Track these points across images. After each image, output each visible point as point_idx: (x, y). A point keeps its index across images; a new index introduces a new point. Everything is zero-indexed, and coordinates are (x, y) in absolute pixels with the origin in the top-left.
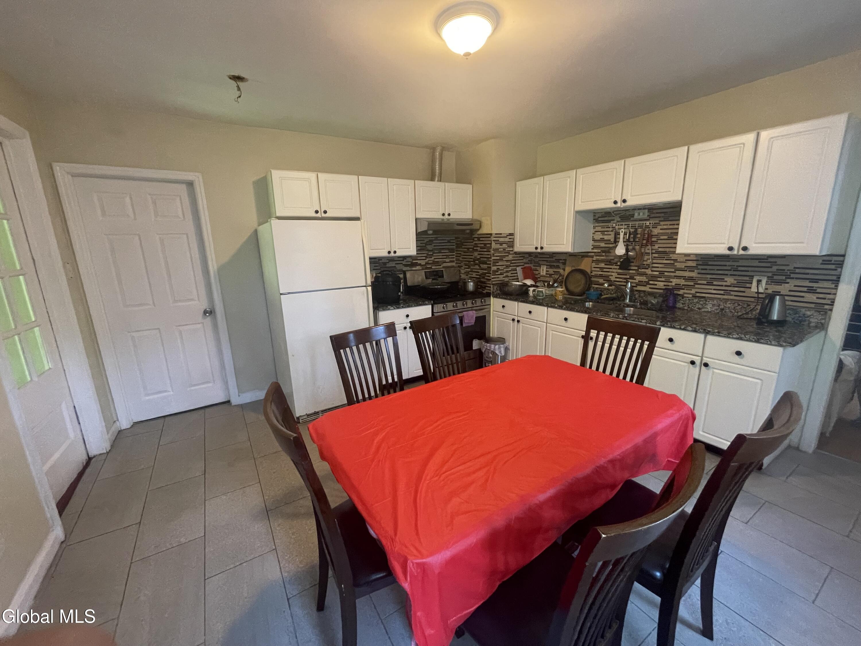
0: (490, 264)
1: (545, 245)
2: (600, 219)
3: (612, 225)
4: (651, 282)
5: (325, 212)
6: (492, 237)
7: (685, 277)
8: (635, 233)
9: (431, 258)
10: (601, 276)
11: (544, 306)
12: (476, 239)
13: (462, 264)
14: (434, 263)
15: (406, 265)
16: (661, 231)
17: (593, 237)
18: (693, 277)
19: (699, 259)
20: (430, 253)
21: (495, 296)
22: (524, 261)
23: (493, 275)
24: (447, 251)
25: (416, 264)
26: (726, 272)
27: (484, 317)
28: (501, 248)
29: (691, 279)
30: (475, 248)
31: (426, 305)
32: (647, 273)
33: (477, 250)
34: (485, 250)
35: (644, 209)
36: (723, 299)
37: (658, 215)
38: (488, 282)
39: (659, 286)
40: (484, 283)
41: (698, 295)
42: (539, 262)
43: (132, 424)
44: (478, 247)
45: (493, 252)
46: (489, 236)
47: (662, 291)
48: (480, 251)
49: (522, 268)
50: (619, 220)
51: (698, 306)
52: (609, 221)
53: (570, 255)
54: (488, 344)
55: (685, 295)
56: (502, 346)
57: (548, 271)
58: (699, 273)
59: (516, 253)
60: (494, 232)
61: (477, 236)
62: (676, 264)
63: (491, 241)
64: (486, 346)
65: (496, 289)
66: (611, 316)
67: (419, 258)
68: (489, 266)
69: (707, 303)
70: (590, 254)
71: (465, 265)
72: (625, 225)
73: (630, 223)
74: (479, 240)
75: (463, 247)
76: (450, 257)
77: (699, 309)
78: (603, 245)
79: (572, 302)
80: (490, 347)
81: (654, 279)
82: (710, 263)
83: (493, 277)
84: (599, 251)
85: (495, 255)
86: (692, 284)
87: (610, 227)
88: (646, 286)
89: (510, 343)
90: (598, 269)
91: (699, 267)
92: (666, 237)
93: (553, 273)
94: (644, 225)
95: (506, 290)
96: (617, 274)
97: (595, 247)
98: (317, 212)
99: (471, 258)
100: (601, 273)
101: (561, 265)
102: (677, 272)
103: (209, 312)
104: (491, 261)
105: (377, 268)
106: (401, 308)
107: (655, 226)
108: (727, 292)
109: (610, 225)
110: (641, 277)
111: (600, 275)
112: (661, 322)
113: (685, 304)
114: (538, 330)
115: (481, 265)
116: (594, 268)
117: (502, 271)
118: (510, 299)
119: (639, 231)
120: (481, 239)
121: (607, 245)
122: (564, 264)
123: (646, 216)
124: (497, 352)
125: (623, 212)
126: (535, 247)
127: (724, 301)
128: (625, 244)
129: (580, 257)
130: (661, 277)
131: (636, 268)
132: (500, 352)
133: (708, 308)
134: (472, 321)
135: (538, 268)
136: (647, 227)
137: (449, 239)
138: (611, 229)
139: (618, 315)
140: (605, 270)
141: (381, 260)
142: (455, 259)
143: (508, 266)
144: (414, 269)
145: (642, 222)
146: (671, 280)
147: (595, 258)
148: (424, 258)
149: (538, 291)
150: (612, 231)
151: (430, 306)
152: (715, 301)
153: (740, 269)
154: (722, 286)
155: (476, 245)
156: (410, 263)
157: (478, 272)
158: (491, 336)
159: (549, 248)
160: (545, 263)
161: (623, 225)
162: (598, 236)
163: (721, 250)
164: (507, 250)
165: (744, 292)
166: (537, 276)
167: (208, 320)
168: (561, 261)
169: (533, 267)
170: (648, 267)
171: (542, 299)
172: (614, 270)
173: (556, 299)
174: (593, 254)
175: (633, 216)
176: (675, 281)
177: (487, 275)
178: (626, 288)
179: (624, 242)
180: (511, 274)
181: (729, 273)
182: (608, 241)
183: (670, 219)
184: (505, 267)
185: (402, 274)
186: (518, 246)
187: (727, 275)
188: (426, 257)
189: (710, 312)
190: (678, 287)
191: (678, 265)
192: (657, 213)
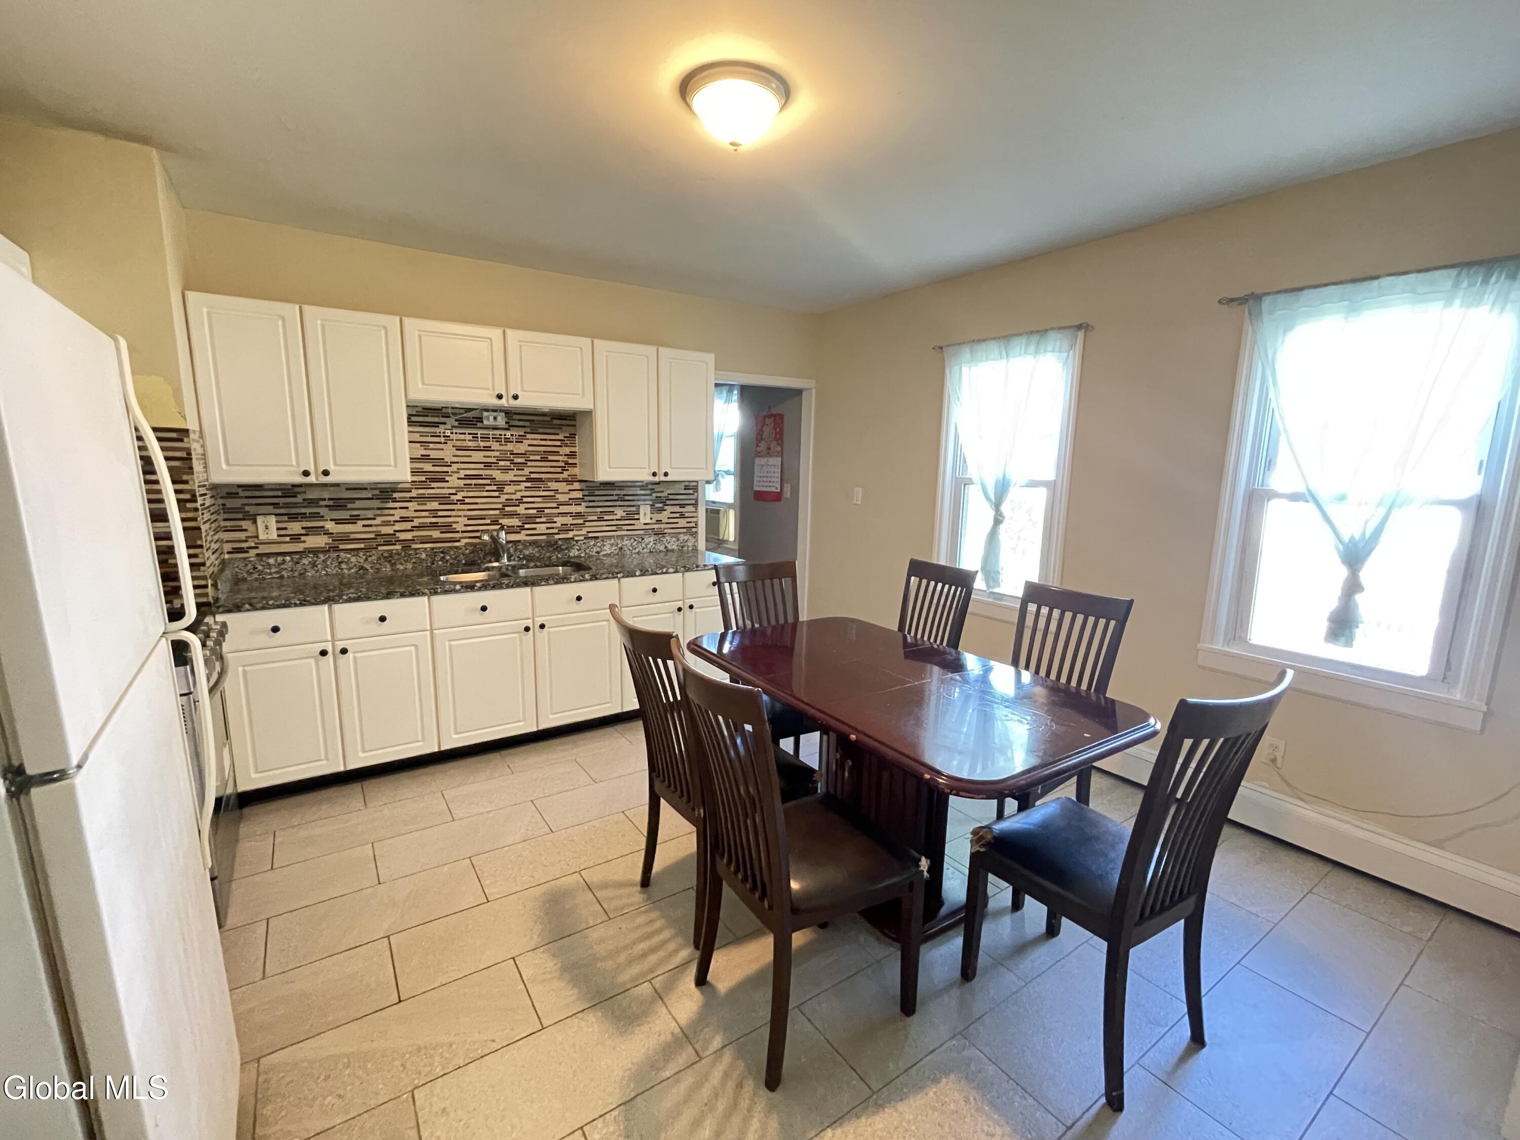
2: (419, 419)
3: (444, 433)
16: (530, 448)
17: (409, 452)
19: (584, 488)
21: (235, 608)
26: (614, 503)
29: (578, 515)
32: (519, 512)
36: (618, 536)
37: (521, 423)
39: (539, 530)
42: (249, 509)
47: (543, 537)
50: (456, 424)
51: (595, 549)
52: (436, 425)
57: (283, 529)
58: (587, 507)
62: (557, 496)
69: (604, 544)
72: (469, 434)
73: (479, 433)
77: (598, 552)
78: (428, 467)
81: (531, 520)
82: (597, 493)
84: (423, 479)
86: (581, 521)
87: (440, 436)
88: (520, 532)
90: (427, 514)
91: (586, 498)
92: (538, 458)
94: (503, 437)
96: (466, 518)
97: (413, 472)
100: (434, 520)
102: (560, 507)
107: (521, 440)
108: (620, 527)
109: (440, 430)
110: (512, 520)
111: (430, 523)
121: (438, 469)
123: (504, 423)
125: (463, 411)
127: (620, 538)
130: (541, 517)
133: (606, 551)
135: (245, 524)
136: (508, 440)
138: (442, 440)
140: (440, 513)
145: (499, 433)
146: (555, 519)
147: (414, 493)
150: (445, 443)
152: (613, 540)
153: (627, 498)
154: (613, 520)
161: (465, 434)
162: (420, 451)
163: (645, 475)
165: (633, 524)
172: (461, 513)
174: (410, 485)
175: (480, 420)
176: (560, 521)
181: (617, 503)
182: (439, 462)
187: (615, 506)
191: (562, 498)
192: (519, 420)
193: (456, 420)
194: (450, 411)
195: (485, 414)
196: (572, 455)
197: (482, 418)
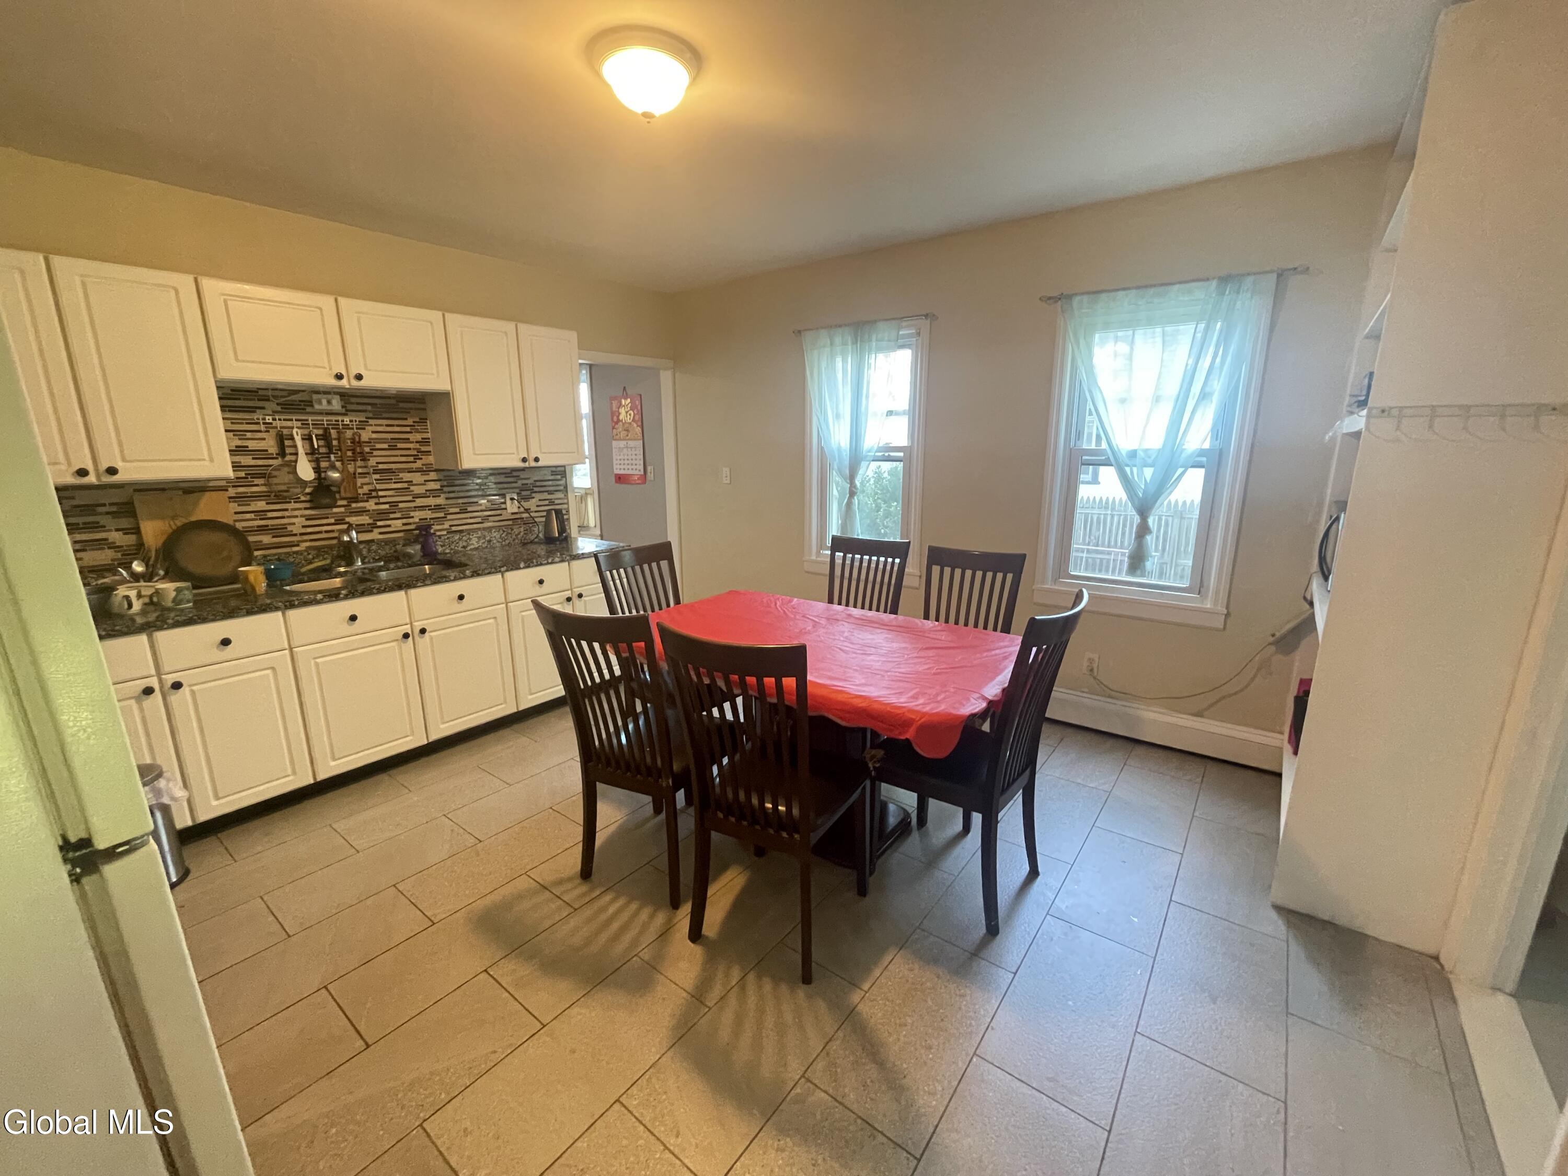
4: (379, 523)
32: (368, 508)
35: (336, 393)
36: (486, 528)
39: (396, 527)
41: (454, 528)
47: (400, 535)
51: (461, 544)
58: (447, 499)
62: (412, 488)
69: (470, 537)
72: (297, 420)
77: (464, 547)
78: (247, 460)
81: (384, 516)
84: (242, 474)
86: (442, 515)
88: (372, 531)
90: (252, 516)
91: (445, 489)
92: (386, 446)
94: (340, 423)
96: (303, 519)
100: (262, 523)
102: (416, 500)
108: (486, 519)
110: (360, 518)
113: (444, 545)
114: (266, 676)
116: (239, 513)
121: (260, 462)
123: (338, 407)
128: (312, 457)
133: (473, 544)
136: (346, 427)
138: (263, 428)
140: (270, 515)
145: (334, 418)
150: (265, 432)
154: (478, 511)
163: (514, 461)
165: (501, 515)
172: (297, 513)
179: (307, 454)
189: (478, 548)
190: (425, 523)
192: (358, 404)
193: (278, 404)
194: (270, 393)
195: (315, 397)
196: (425, 442)
197: (311, 402)
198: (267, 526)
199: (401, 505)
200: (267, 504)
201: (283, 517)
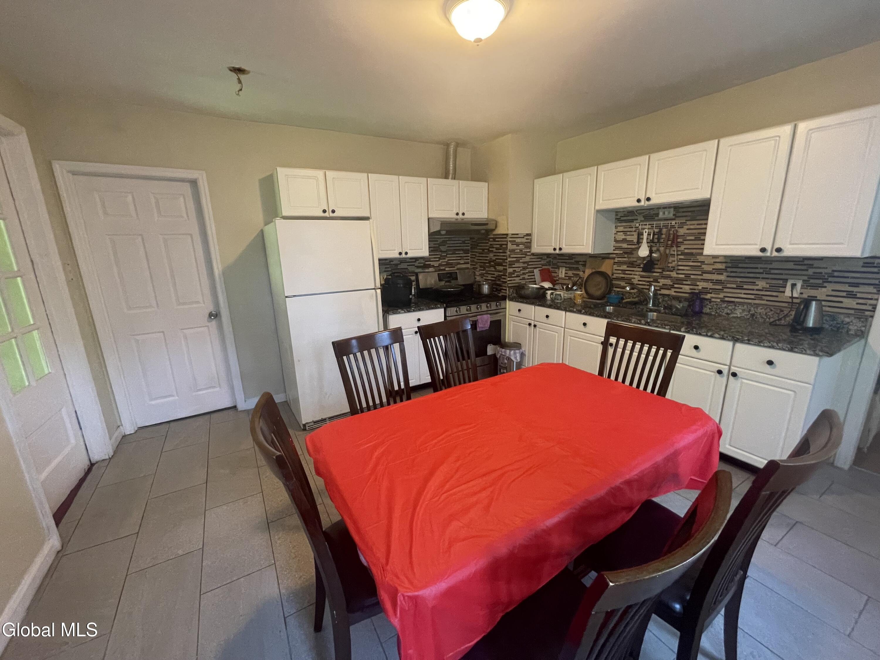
0: (506, 266)
1: (564, 246)
2: (622, 218)
3: (635, 225)
4: (676, 286)
5: (333, 211)
6: (508, 238)
7: (713, 280)
8: (660, 233)
9: (445, 259)
10: (622, 279)
11: (562, 310)
12: (491, 240)
13: (477, 266)
14: (448, 264)
15: (418, 267)
16: (687, 231)
17: (615, 237)
18: (721, 280)
19: (729, 261)
20: (443, 255)
21: (511, 300)
22: (542, 262)
23: (508, 278)
24: (462, 252)
25: (429, 266)
26: (758, 275)
27: (499, 321)
28: (517, 249)
29: (718, 282)
30: (490, 249)
31: (439, 308)
32: (672, 276)
33: (492, 251)
34: (501, 251)
35: (670, 208)
36: (755, 304)
37: (684, 214)
38: (504, 285)
39: (685, 290)
40: (500, 285)
41: (727, 299)
42: (558, 264)
43: (136, 429)
44: (493, 248)
45: (508, 253)
46: (505, 236)
47: (687, 295)
48: (495, 252)
49: (539, 270)
50: (643, 219)
51: (726, 311)
52: (632, 221)
53: (590, 257)
54: (503, 350)
55: (713, 300)
56: (517, 351)
57: (567, 273)
58: (728, 276)
59: (533, 254)
60: (510, 232)
61: (492, 237)
62: (703, 266)
63: (507, 241)
64: (501, 351)
65: (513, 291)
66: (633, 322)
67: (432, 260)
68: (505, 267)
69: (737, 308)
70: (611, 256)
71: (480, 267)
72: (649, 225)
73: (655, 223)
74: (495, 241)
75: (478, 248)
76: (465, 258)
77: (727, 314)
78: (625, 246)
79: (592, 306)
80: (505, 352)
81: (680, 282)
82: (740, 265)
83: (508, 279)
84: (621, 252)
85: (512, 256)
86: (720, 287)
87: (633, 227)
88: (670, 289)
89: (525, 348)
90: (620, 272)
91: (729, 269)
92: (693, 238)
93: (572, 275)
94: (670, 225)
95: (523, 293)
96: (639, 277)
97: (616, 248)
98: (324, 211)
99: (486, 260)
100: (623, 276)
101: (581, 267)
102: (704, 275)
103: (214, 315)
104: (507, 263)
105: (387, 270)
106: (412, 312)
107: (681, 226)
108: (759, 297)
109: (633, 224)
110: (666, 281)
111: (621, 277)
112: (686, 329)
113: (712, 309)
114: (556, 335)
115: (497, 267)
116: (615, 270)
117: (518, 273)
118: (526, 303)
119: (664, 231)
120: (497, 240)
121: (629, 247)
122: (584, 265)
123: (671, 216)
124: (513, 358)
125: (647, 211)
126: (553, 248)
127: (755, 306)
128: (649, 245)
129: (601, 258)
130: (687, 281)
131: (660, 271)
132: (516, 358)
133: (737, 314)
134: (486, 326)
135: (557, 270)
136: (673, 227)
137: (464, 239)
138: (634, 229)
139: (640, 320)
140: (627, 272)
141: (393, 261)
142: (469, 261)
143: (524, 268)
144: (427, 270)
145: (667, 222)
146: (698, 283)
147: (616, 260)
148: (438, 259)
149: (556, 295)
150: (635, 231)
151: (442, 310)
152: (745, 306)
153: (773, 271)
154: (753, 290)
155: (491, 246)
156: (422, 265)
157: (494, 274)
158: (507, 341)
159: (567, 250)
160: (564, 265)
161: (646, 225)
162: (621, 236)
163: (753, 251)
164: (523, 251)
165: (777, 296)
166: (555, 279)
167: (214, 323)
168: (580, 263)
169: (551, 269)
170: (673, 269)
171: (560, 303)
172: (637, 273)
173: (575, 303)
174: (614, 256)
175: (658, 215)
176: (701, 285)
177: (503, 277)
178: (649, 291)
179: (647, 243)
180: (528, 276)
181: (761, 276)
182: (630, 242)
183: (698, 218)
184: (521, 268)
185: (414, 276)
186: (536, 246)
187: (759, 278)
188: (440, 259)
189: (740, 317)
190: (705, 291)
191: (706, 268)
192: (683, 212)
193: (643, 217)
195: (660, 211)
198: (624, 277)
199: (692, 277)
200: (627, 267)
201: (631, 274)
